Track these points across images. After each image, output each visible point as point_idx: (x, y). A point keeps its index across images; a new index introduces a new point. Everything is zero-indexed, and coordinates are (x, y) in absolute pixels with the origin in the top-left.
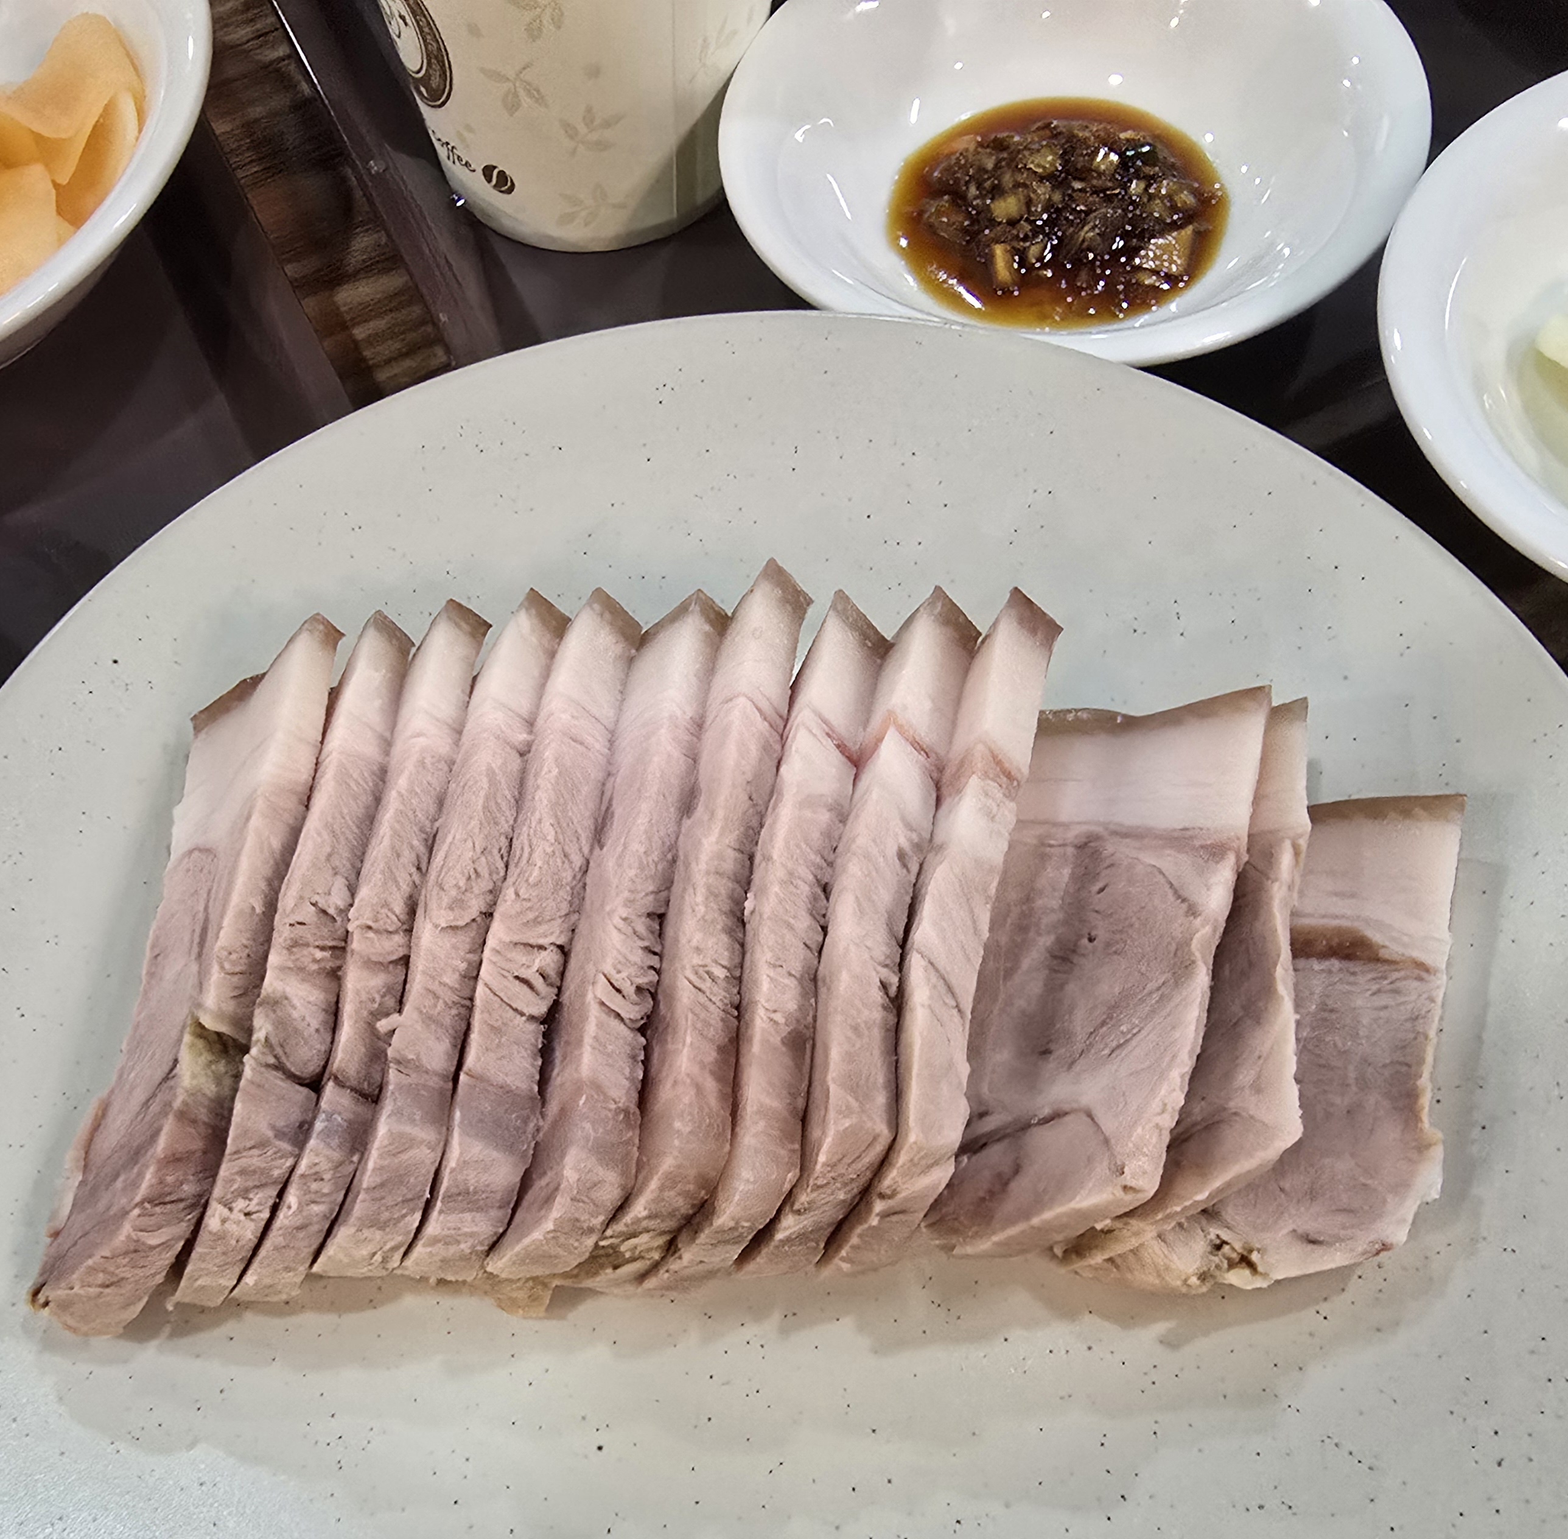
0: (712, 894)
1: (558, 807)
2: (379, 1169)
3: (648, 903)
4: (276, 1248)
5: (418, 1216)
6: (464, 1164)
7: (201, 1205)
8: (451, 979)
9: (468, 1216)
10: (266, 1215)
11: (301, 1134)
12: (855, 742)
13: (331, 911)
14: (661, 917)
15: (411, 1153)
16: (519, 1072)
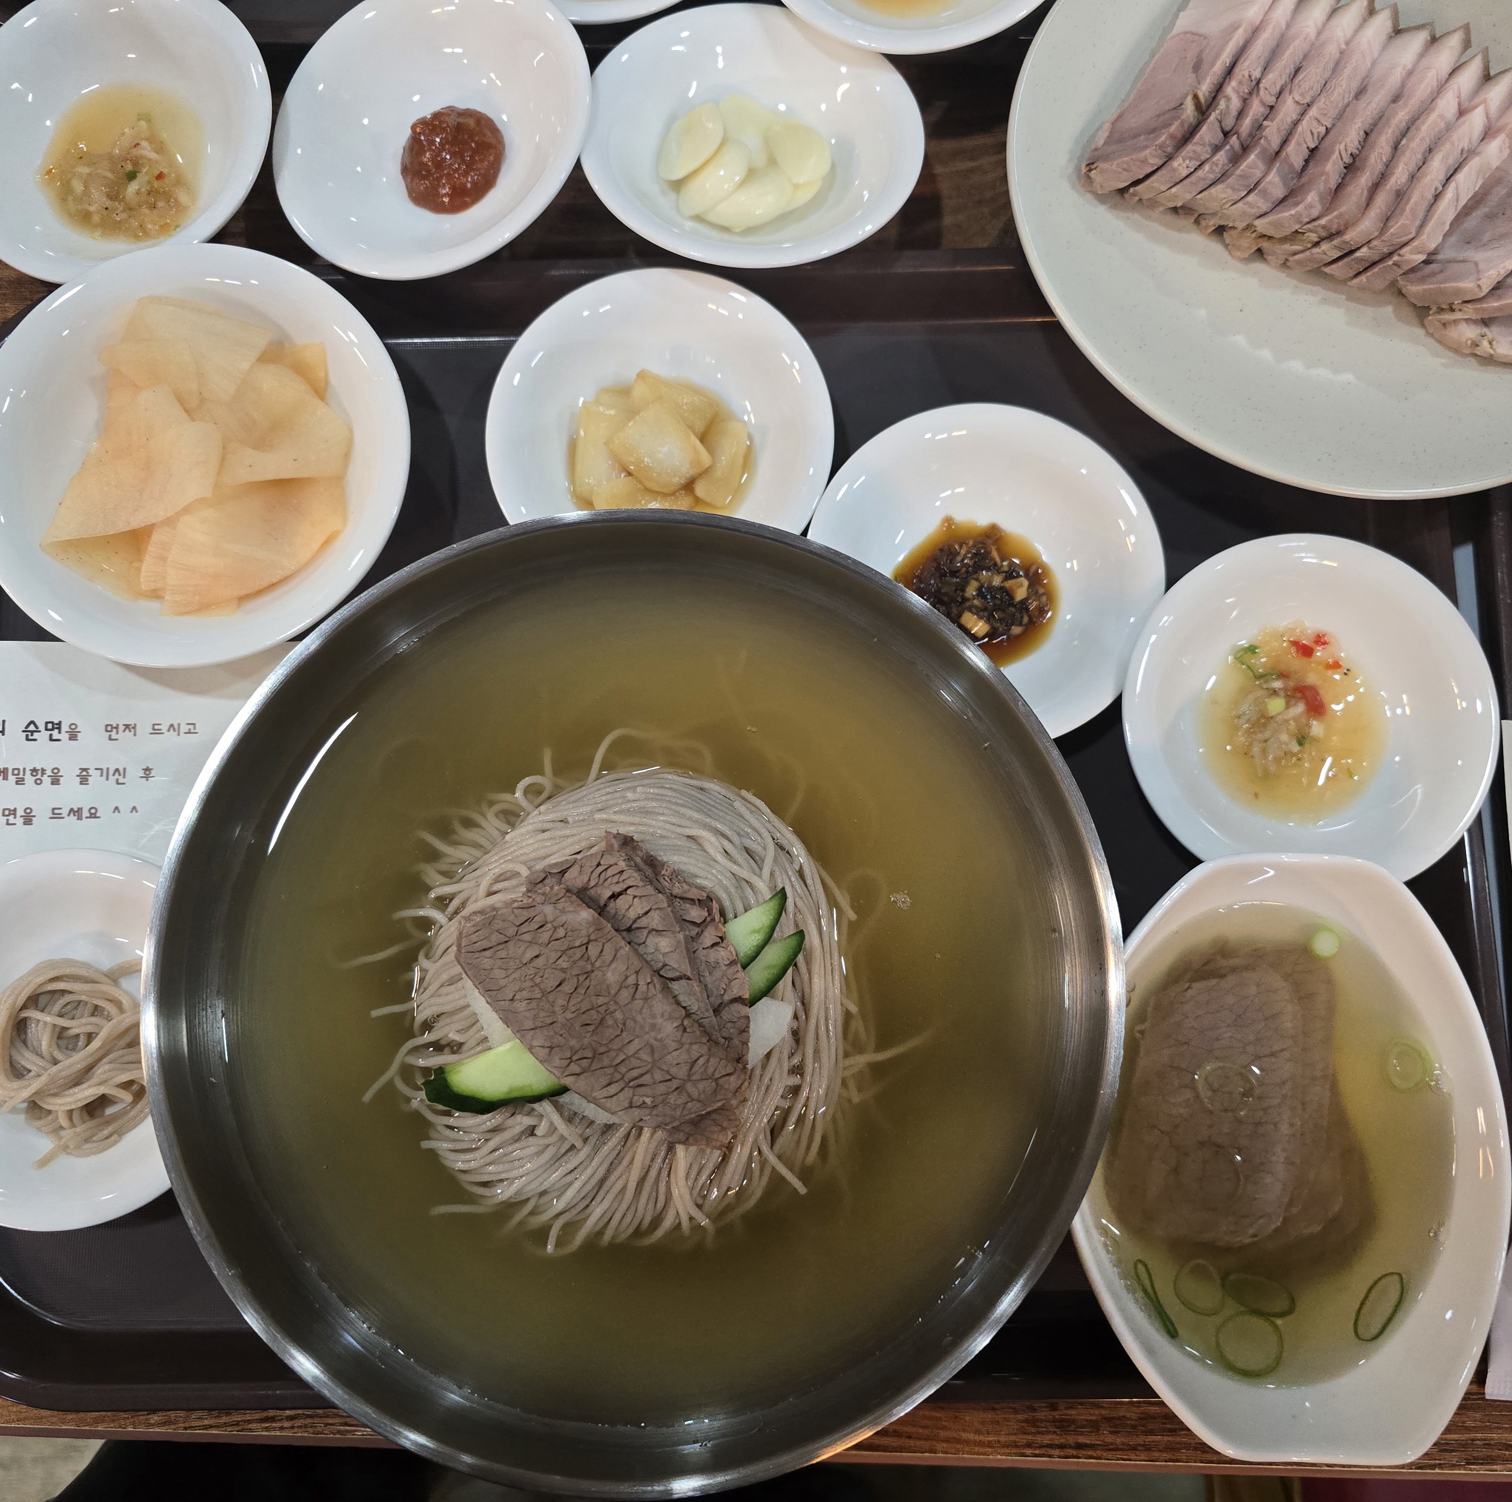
0: (1393, 132)
2: (1243, 170)
3: (1367, 127)
5: (1246, 192)
6: (1270, 182)
7: (1170, 158)
8: (1289, 120)
9: (1261, 200)
10: (1193, 170)
11: (1216, 149)
12: (1465, 105)
13: (1253, 78)
14: (1369, 133)
15: (1254, 171)
16: (1298, 162)
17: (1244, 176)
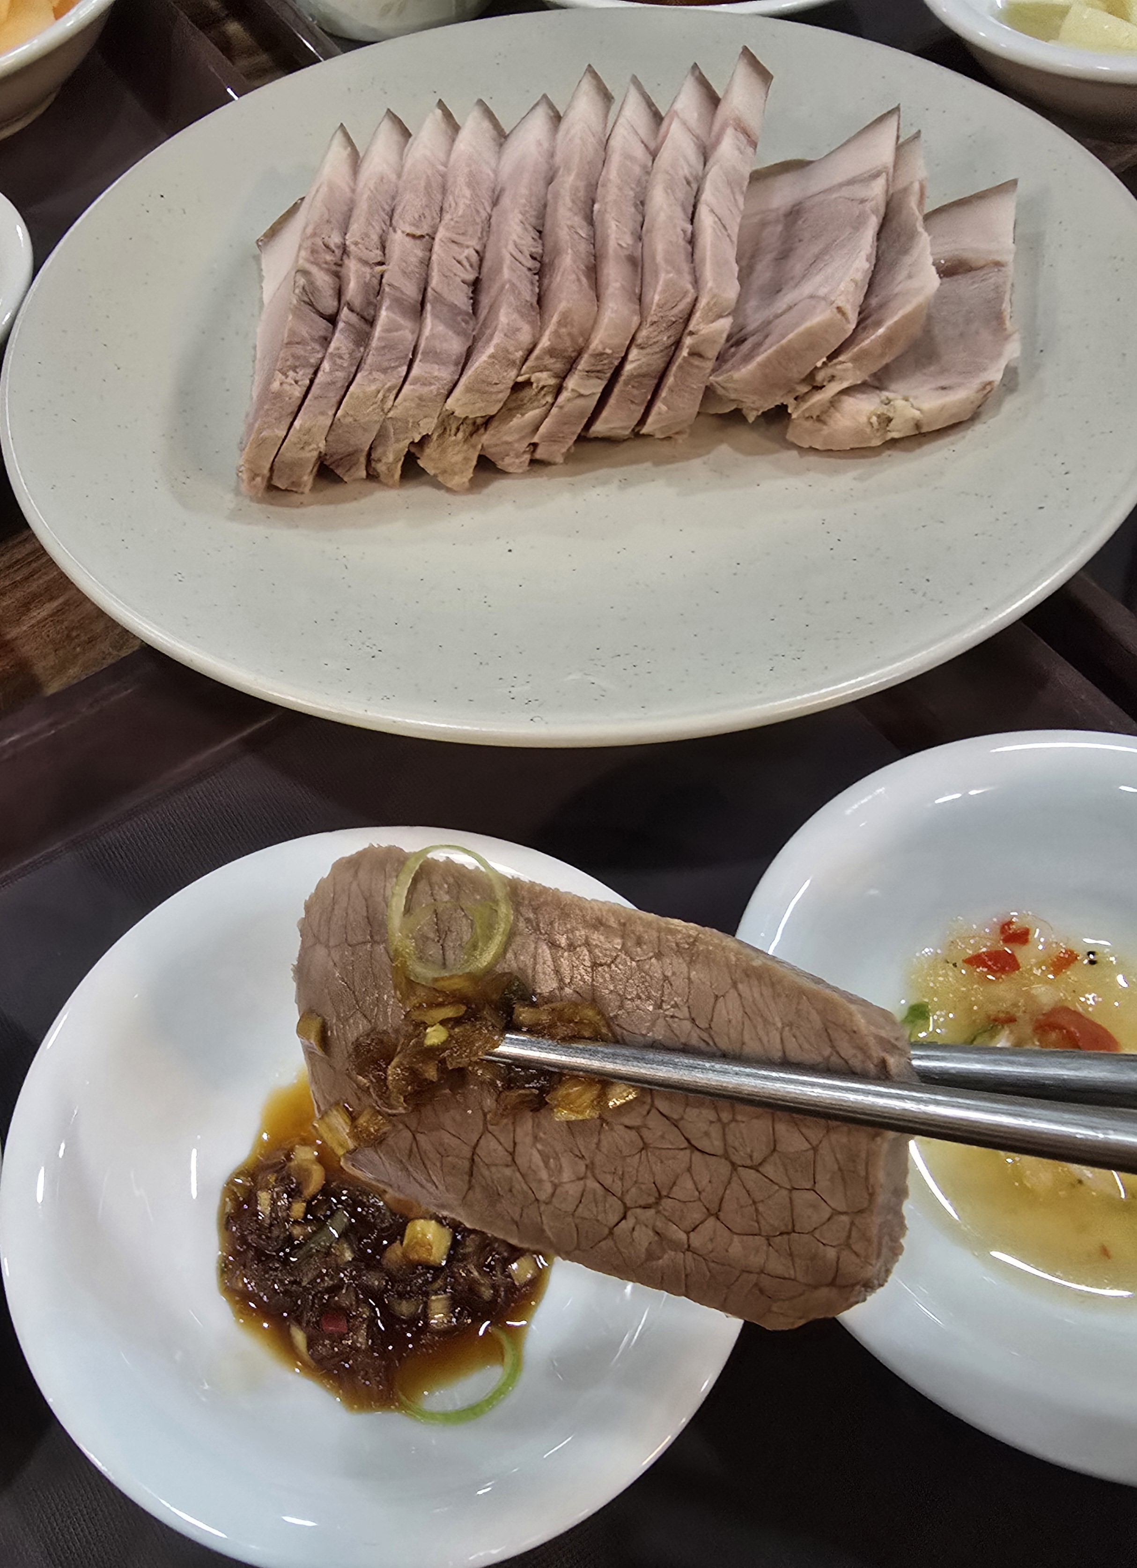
0: (574, 202)
2: (380, 339)
3: (532, 221)
4: (316, 398)
5: (405, 368)
6: (432, 336)
8: (415, 263)
9: (437, 367)
10: (307, 383)
11: (326, 339)
13: (333, 246)
14: (540, 232)
15: (400, 333)
16: (461, 298)
17: (388, 347)
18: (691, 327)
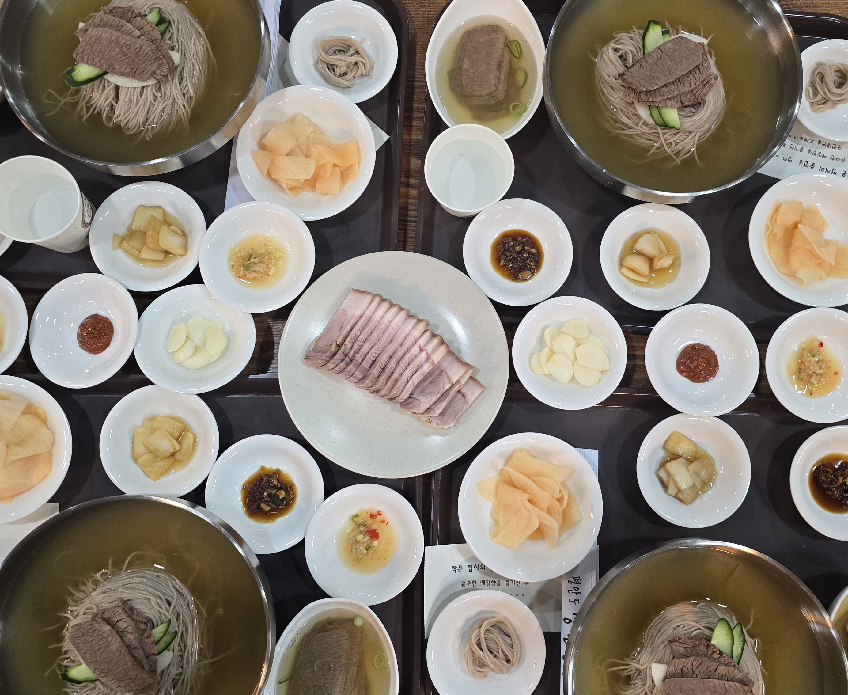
0: (397, 359)
1: (387, 338)
2: (348, 370)
3: (390, 355)
4: (333, 371)
6: (357, 373)
7: (328, 362)
8: (366, 352)
10: (334, 366)
11: (342, 360)
12: (422, 349)
13: (357, 335)
14: (391, 357)
15: (353, 369)
16: (368, 366)
17: (349, 372)
18: (397, 399)
